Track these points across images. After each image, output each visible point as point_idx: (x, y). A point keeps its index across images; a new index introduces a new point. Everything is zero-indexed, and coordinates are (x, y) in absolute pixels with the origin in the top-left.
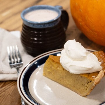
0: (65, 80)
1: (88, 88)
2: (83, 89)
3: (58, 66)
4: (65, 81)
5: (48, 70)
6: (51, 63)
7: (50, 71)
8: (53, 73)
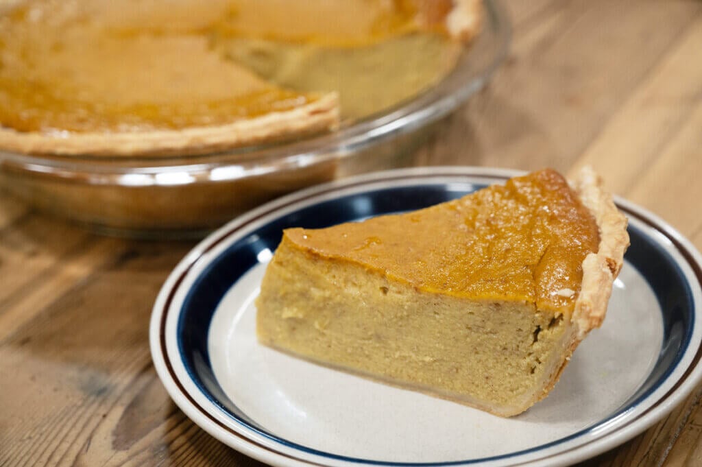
0: (398, 348)
1: (537, 360)
2: (511, 375)
3: (346, 281)
4: (397, 354)
5: (288, 313)
6: (298, 269)
7: (300, 316)
8: (317, 325)
